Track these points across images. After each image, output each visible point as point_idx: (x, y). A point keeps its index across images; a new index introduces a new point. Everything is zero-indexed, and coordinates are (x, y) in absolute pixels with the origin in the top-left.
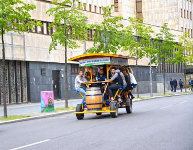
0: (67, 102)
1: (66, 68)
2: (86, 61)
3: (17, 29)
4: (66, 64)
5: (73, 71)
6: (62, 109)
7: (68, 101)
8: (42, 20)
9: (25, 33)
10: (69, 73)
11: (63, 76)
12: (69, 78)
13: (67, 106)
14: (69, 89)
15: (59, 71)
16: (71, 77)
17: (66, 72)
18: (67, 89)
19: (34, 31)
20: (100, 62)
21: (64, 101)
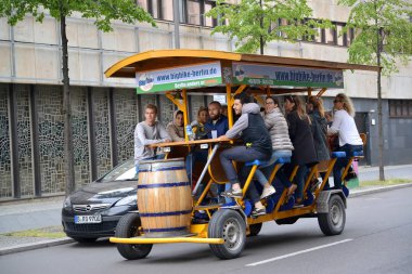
0: (382, 171)
1: (380, 108)
2: (153, 74)
3: (288, 38)
4: (380, 100)
5: (393, 114)
6: (373, 184)
7: (385, 168)
8: (333, 20)
9: (304, 45)
10: (385, 116)
11: (373, 122)
12: (386, 126)
13: (382, 178)
14: (386, 147)
15: (366, 113)
16: (389, 124)
17: (380, 114)
18: (382, 146)
19: (319, 41)
20: (192, 78)
21: (378, 169)
